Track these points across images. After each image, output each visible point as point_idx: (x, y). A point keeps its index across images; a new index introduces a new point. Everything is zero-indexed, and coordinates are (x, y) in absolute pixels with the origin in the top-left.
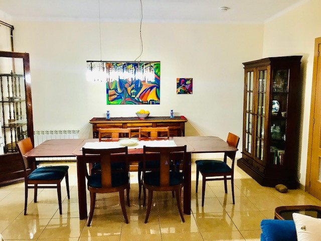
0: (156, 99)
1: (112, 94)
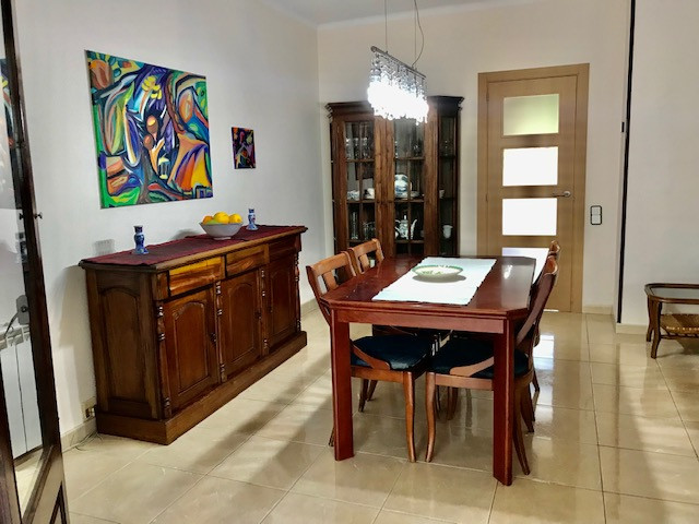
0: (206, 184)
1: (116, 169)
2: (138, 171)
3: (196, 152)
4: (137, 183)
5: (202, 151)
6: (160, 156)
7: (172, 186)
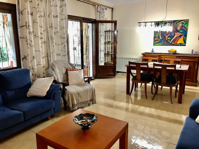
0: (183, 43)
1: (157, 40)
2: (162, 40)
3: (181, 36)
4: (161, 42)
5: (183, 36)
6: (168, 37)
7: (171, 43)
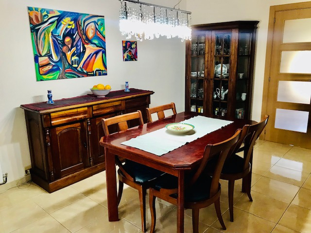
0: (103, 68)
1: (45, 63)
2: (58, 63)
3: (97, 53)
4: (58, 69)
5: (101, 53)
6: (73, 55)
7: (80, 70)
